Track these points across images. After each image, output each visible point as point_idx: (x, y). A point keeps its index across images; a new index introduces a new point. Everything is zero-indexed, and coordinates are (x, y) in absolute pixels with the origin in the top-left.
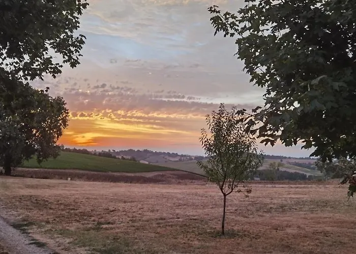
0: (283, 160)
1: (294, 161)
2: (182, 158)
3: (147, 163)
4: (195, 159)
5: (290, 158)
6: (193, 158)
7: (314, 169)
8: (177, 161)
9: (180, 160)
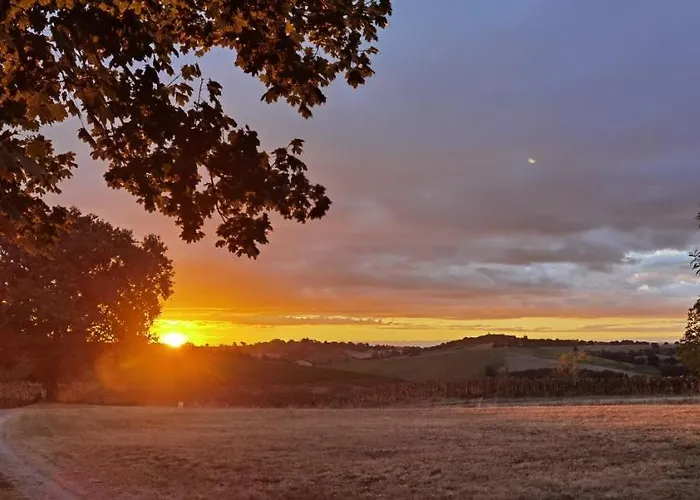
0: (579, 347)
1: (599, 349)
2: (379, 352)
3: (310, 364)
4: (404, 354)
5: (591, 343)
6: (401, 351)
7: (641, 362)
8: (369, 359)
9: (375, 357)
